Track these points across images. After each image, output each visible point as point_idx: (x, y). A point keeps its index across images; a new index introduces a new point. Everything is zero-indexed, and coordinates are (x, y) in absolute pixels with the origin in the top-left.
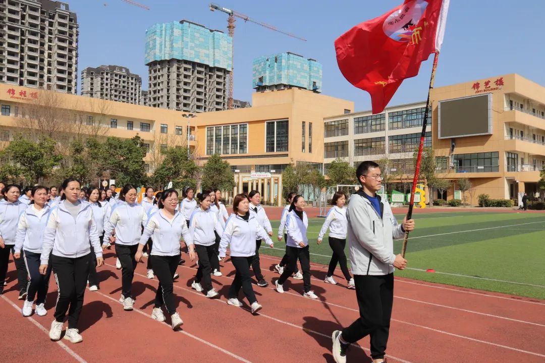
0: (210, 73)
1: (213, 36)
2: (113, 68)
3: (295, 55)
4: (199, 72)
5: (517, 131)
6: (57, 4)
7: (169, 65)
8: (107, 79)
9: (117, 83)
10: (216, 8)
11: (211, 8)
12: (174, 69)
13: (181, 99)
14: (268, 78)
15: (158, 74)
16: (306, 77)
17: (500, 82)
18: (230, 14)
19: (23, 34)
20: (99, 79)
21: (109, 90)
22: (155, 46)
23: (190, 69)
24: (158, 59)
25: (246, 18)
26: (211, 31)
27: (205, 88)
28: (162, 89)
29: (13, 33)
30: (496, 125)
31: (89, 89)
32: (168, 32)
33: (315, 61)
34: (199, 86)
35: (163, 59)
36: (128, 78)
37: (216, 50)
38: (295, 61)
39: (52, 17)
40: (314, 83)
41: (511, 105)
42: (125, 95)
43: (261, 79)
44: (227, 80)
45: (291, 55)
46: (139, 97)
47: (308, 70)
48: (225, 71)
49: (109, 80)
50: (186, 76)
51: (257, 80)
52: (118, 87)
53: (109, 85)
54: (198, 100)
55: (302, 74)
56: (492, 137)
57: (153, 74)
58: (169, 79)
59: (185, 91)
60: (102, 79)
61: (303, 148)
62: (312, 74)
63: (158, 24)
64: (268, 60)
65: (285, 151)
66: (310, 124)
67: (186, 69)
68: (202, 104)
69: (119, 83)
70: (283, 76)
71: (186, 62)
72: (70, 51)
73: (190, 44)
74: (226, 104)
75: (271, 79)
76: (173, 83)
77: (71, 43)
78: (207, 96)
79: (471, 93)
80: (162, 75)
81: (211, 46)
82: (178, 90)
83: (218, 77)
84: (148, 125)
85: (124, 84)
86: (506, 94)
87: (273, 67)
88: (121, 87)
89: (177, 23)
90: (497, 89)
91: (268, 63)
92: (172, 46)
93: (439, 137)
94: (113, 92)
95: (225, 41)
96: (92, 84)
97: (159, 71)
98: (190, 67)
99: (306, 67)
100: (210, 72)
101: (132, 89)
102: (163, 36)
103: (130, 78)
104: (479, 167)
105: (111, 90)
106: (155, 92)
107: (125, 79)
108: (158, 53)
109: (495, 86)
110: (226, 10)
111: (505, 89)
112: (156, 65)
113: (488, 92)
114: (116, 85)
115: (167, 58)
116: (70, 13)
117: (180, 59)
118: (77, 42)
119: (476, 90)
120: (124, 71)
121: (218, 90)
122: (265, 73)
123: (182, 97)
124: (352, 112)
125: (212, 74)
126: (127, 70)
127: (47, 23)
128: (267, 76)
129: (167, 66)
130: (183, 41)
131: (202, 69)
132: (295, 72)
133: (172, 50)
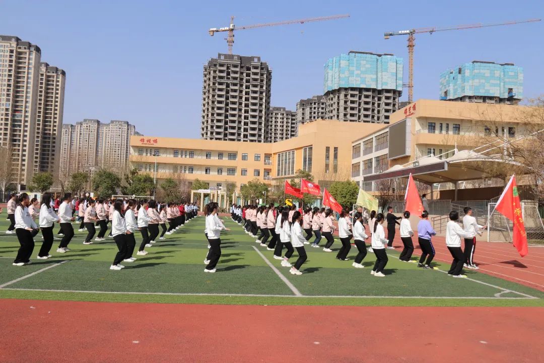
1: (381, 61)
2: (319, 97)
3: (484, 62)
4: (367, 97)
6: (252, 59)
7: (338, 94)
8: (315, 108)
10: (391, 35)
11: (385, 38)
12: (342, 96)
14: (452, 92)
15: (331, 102)
16: (494, 85)
17: (414, 108)
19: (228, 86)
20: (308, 109)
22: (328, 78)
23: (357, 95)
24: (330, 90)
25: (431, 30)
26: (380, 56)
27: (373, 110)
29: (221, 87)
31: (301, 119)
32: (338, 64)
33: (513, 65)
34: (366, 109)
35: (333, 89)
37: (384, 73)
38: (485, 70)
39: (248, 69)
40: (510, 90)
43: (446, 94)
45: (477, 64)
47: (501, 77)
48: (397, 93)
49: (317, 108)
50: (352, 102)
51: (441, 95)
52: (324, 114)
53: (316, 113)
55: (492, 81)
58: (339, 106)
59: (352, 115)
60: (311, 108)
61: (327, 169)
62: (506, 80)
63: (331, 59)
64: (452, 73)
66: (336, 149)
67: (352, 96)
70: (467, 87)
71: (353, 89)
72: (261, 93)
73: (356, 72)
75: (455, 91)
76: (342, 110)
79: (403, 117)
80: (334, 103)
83: (387, 98)
84: (234, 155)
86: (417, 119)
87: (457, 79)
89: (343, 55)
91: (452, 76)
92: (340, 77)
93: (389, 159)
96: (303, 114)
97: (332, 100)
98: (357, 93)
99: (498, 73)
100: (379, 94)
102: (334, 68)
108: (330, 84)
109: (413, 111)
110: (403, 32)
111: (417, 113)
112: (330, 94)
115: (337, 88)
116: (261, 63)
117: (347, 87)
119: (406, 115)
121: (387, 111)
122: (449, 86)
125: (381, 96)
127: (245, 75)
128: (451, 89)
129: (337, 94)
130: (349, 70)
131: (370, 93)
132: (483, 81)
133: (340, 81)
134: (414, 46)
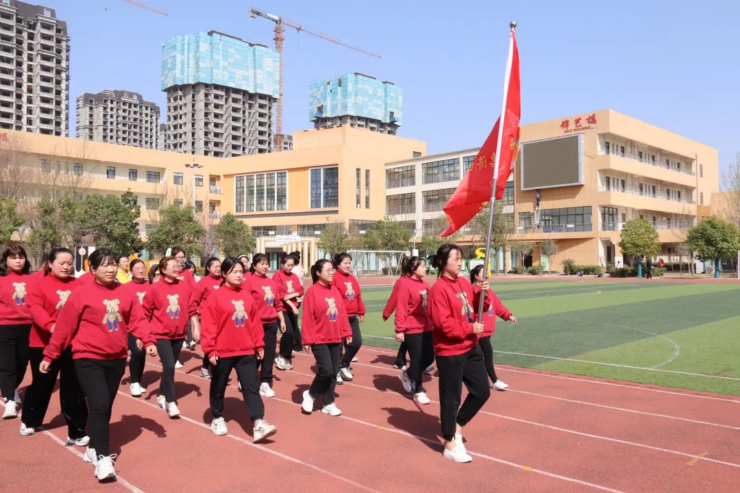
0: (250, 102)
1: (254, 53)
2: (119, 94)
3: (365, 76)
4: (235, 101)
5: (616, 180)
6: (39, 9)
7: (194, 91)
8: (112, 109)
9: (126, 114)
10: (258, 14)
11: (251, 14)
12: (201, 96)
13: (211, 136)
14: (329, 108)
15: (179, 102)
16: (378, 106)
17: (592, 120)
18: (277, 22)
20: (101, 109)
21: (115, 124)
22: (174, 65)
23: (222, 96)
24: (180, 84)
25: (298, 27)
26: (251, 45)
27: (244, 121)
28: (185, 124)
30: (588, 174)
31: (88, 123)
32: (193, 46)
33: (393, 84)
34: (235, 119)
35: (186, 83)
36: (141, 107)
37: (258, 71)
38: (365, 84)
39: (33, 27)
40: (392, 113)
41: (608, 148)
42: (137, 130)
43: (320, 109)
44: (274, 110)
45: (360, 77)
46: (157, 132)
47: (383, 97)
48: (271, 99)
49: (115, 110)
50: (217, 106)
51: (315, 111)
52: (127, 120)
53: (115, 117)
54: (235, 138)
55: (375, 101)
56: (583, 188)
57: (173, 103)
58: (194, 110)
59: (216, 125)
60: (105, 109)
61: (358, 202)
62: (389, 101)
63: (178, 36)
64: (329, 83)
65: (335, 206)
66: (367, 172)
67: (216, 97)
68: (239, 143)
69: (129, 114)
70: (349, 105)
71: (217, 87)
72: (58, 72)
73: (222, 63)
74: (272, 142)
75: (334, 108)
76: (200, 116)
77: (59, 62)
78: (247, 133)
79: (559, 133)
80: (185, 105)
81: (250, 65)
82: (206, 124)
83: (261, 106)
84: (157, 174)
85: (135, 116)
86: (599, 135)
87: (336, 93)
88: (132, 120)
89: (204, 35)
90: (589, 128)
91: (329, 87)
92: (197, 67)
93: (523, 188)
94: (120, 126)
95: (269, 59)
96: (91, 116)
97: (181, 99)
98: (222, 93)
99: (381, 92)
100: (250, 100)
101: (146, 122)
102: (186, 52)
103: (144, 108)
104: (569, 226)
105: (117, 124)
106: (175, 127)
107: (137, 109)
108: (178, 76)
109: (587, 125)
110: (272, 16)
111: (599, 128)
112: (177, 90)
113: (579, 132)
114: (124, 118)
115: (192, 82)
116: (57, 21)
117: (209, 82)
118: (67, 60)
119: (565, 129)
120: (135, 97)
121: (261, 124)
122: (325, 100)
123: (213, 134)
124: (423, 155)
125: (253, 102)
126: (140, 97)
127: (25, 35)
128: (328, 105)
129: (192, 92)
130: (212, 59)
131: (239, 97)
132: (366, 99)
133: (198, 71)
134: (282, 40)
